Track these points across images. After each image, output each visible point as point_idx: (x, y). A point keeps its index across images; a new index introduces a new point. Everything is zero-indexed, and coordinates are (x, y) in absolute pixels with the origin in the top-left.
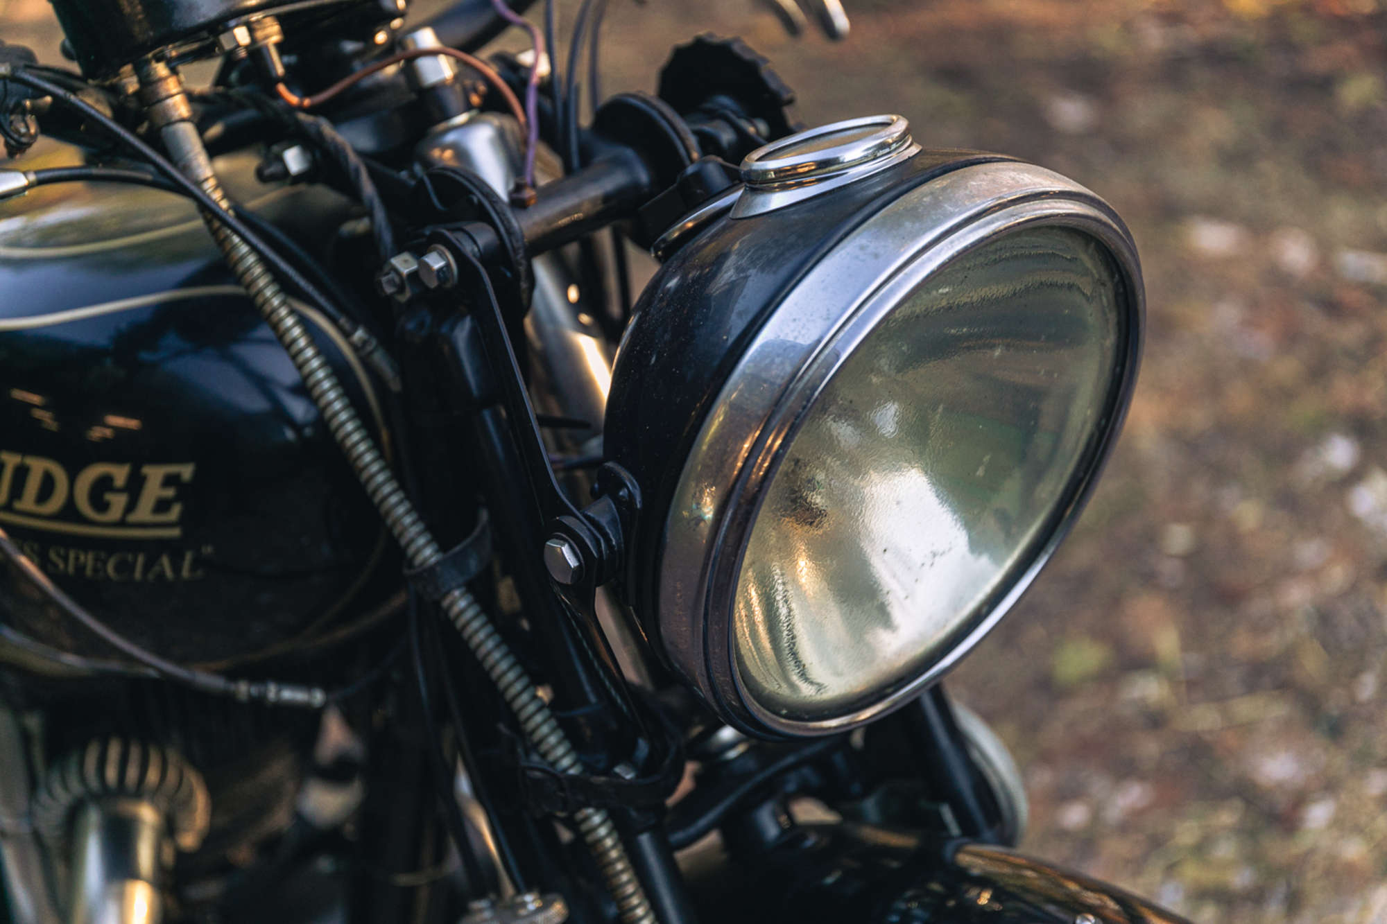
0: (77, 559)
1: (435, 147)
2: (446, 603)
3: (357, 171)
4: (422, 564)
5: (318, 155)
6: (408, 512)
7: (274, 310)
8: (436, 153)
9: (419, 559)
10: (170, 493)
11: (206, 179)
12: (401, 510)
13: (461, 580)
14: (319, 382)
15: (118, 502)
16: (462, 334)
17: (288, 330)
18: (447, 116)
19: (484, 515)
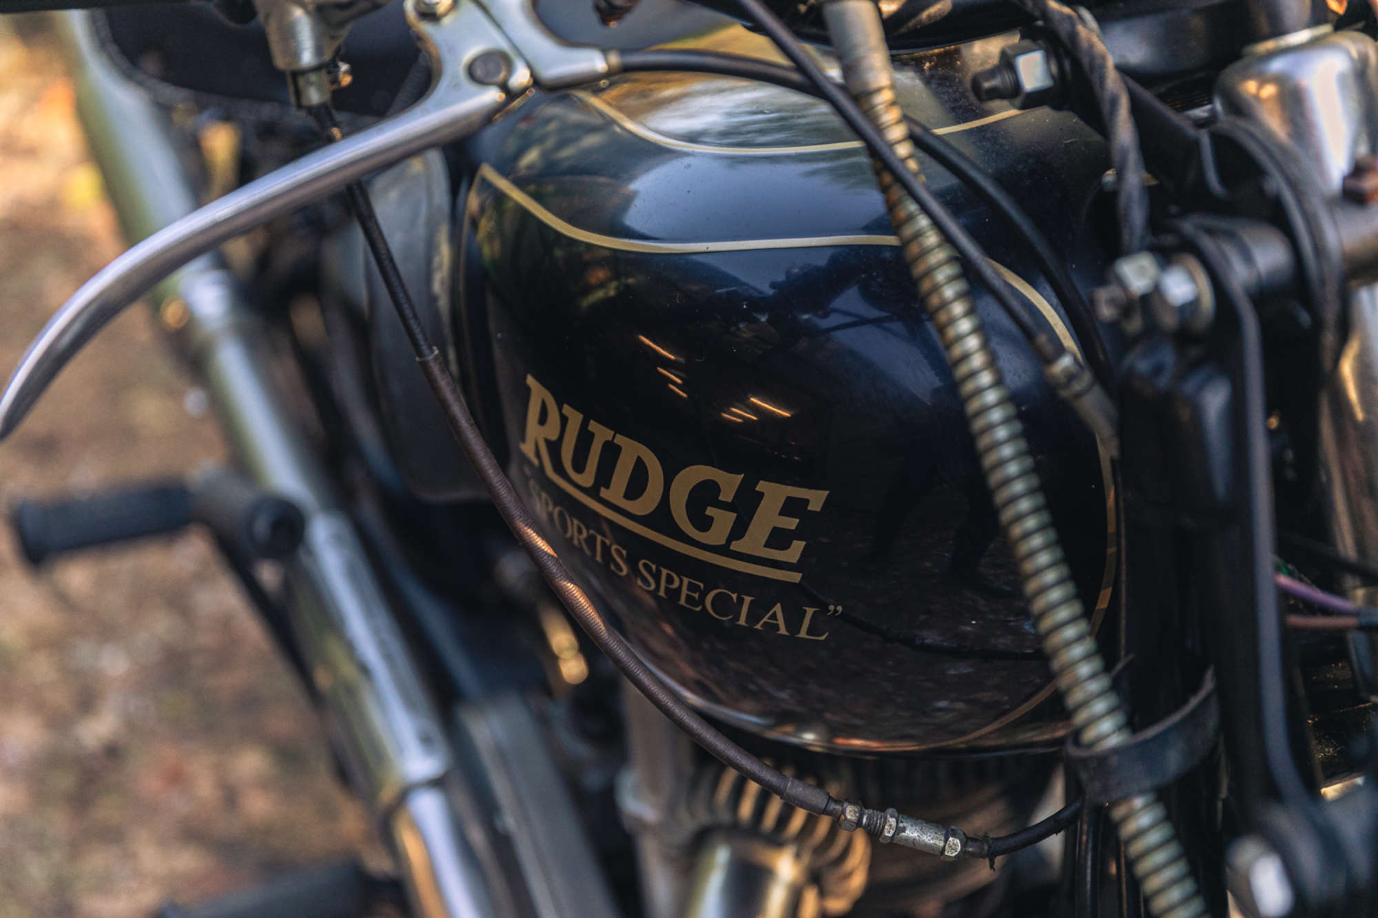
0: (670, 580)
1: (1249, 77)
2: (1118, 813)
3: (1114, 102)
4: (1091, 745)
5: (1067, 65)
6: (1087, 657)
7: (945, 305)
8: (1251, 86)
9: (1089, 735)
10: (792, 523)
11: (879, 90)
12: (1078, 651)
13: (1148, 783)
14: (991, 427)
15: (723, 521)
16: (1215, 400)
17: (960, 338)
18: (1278, 30)
19: (1209, 684)
